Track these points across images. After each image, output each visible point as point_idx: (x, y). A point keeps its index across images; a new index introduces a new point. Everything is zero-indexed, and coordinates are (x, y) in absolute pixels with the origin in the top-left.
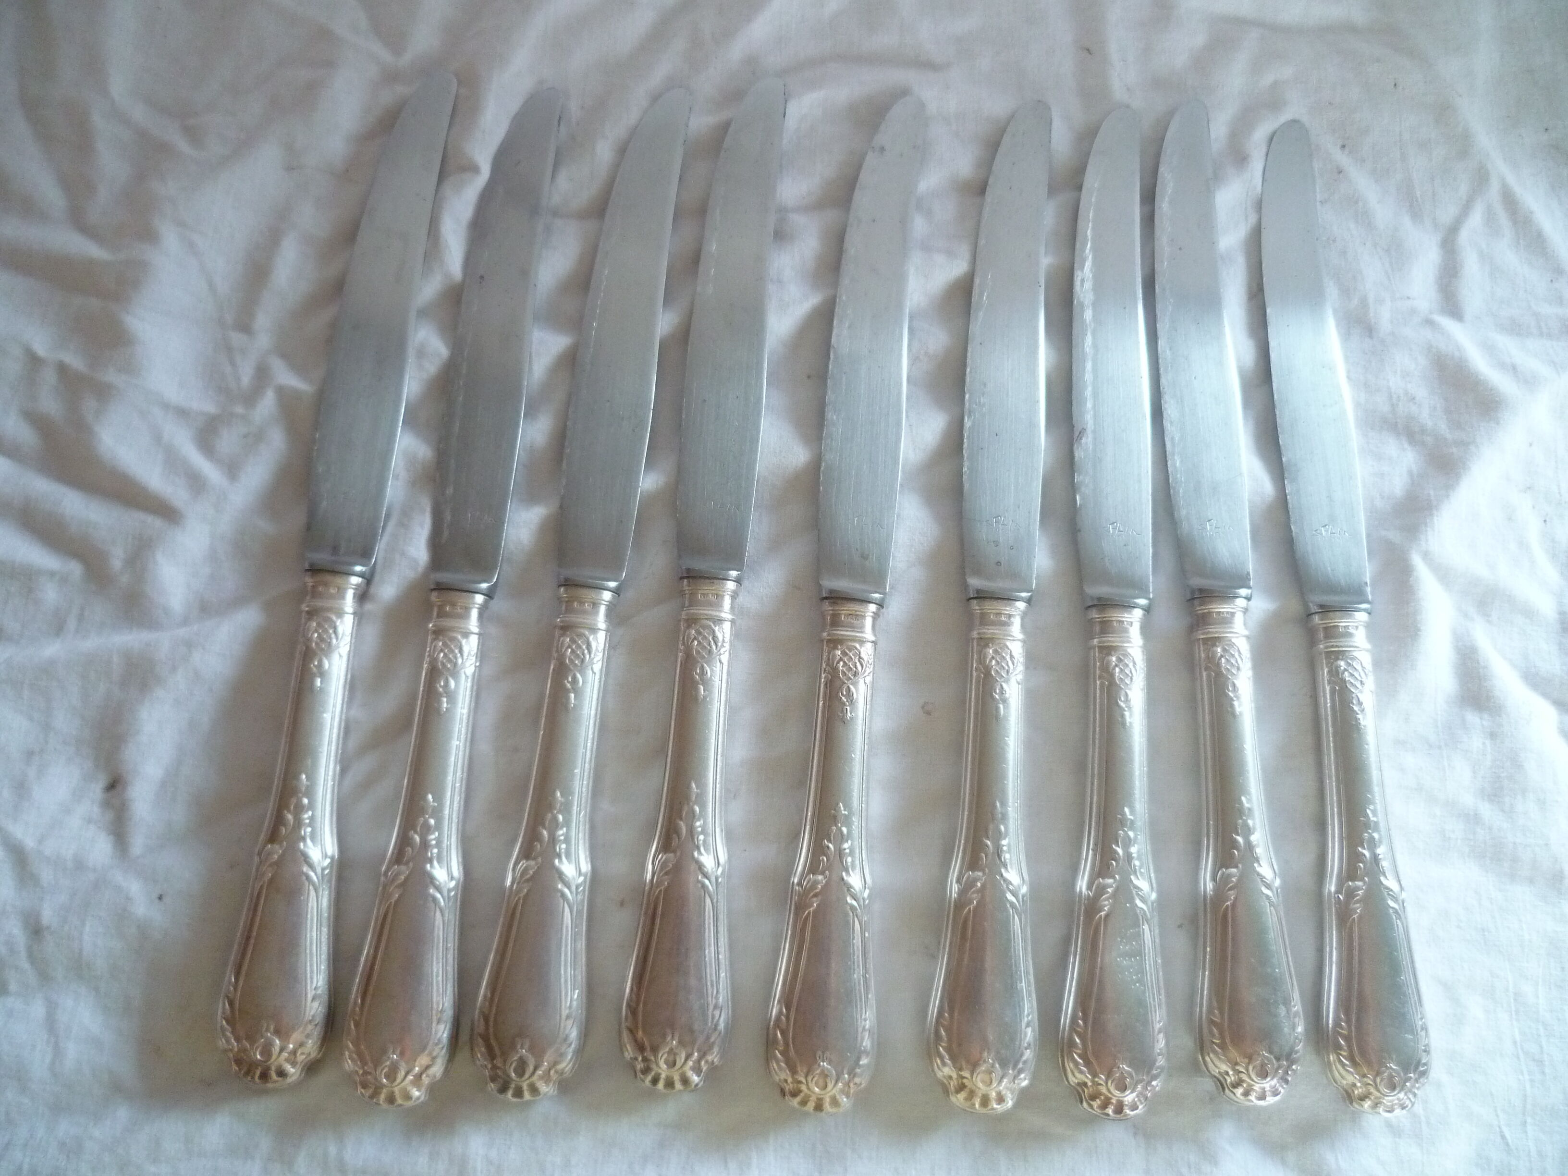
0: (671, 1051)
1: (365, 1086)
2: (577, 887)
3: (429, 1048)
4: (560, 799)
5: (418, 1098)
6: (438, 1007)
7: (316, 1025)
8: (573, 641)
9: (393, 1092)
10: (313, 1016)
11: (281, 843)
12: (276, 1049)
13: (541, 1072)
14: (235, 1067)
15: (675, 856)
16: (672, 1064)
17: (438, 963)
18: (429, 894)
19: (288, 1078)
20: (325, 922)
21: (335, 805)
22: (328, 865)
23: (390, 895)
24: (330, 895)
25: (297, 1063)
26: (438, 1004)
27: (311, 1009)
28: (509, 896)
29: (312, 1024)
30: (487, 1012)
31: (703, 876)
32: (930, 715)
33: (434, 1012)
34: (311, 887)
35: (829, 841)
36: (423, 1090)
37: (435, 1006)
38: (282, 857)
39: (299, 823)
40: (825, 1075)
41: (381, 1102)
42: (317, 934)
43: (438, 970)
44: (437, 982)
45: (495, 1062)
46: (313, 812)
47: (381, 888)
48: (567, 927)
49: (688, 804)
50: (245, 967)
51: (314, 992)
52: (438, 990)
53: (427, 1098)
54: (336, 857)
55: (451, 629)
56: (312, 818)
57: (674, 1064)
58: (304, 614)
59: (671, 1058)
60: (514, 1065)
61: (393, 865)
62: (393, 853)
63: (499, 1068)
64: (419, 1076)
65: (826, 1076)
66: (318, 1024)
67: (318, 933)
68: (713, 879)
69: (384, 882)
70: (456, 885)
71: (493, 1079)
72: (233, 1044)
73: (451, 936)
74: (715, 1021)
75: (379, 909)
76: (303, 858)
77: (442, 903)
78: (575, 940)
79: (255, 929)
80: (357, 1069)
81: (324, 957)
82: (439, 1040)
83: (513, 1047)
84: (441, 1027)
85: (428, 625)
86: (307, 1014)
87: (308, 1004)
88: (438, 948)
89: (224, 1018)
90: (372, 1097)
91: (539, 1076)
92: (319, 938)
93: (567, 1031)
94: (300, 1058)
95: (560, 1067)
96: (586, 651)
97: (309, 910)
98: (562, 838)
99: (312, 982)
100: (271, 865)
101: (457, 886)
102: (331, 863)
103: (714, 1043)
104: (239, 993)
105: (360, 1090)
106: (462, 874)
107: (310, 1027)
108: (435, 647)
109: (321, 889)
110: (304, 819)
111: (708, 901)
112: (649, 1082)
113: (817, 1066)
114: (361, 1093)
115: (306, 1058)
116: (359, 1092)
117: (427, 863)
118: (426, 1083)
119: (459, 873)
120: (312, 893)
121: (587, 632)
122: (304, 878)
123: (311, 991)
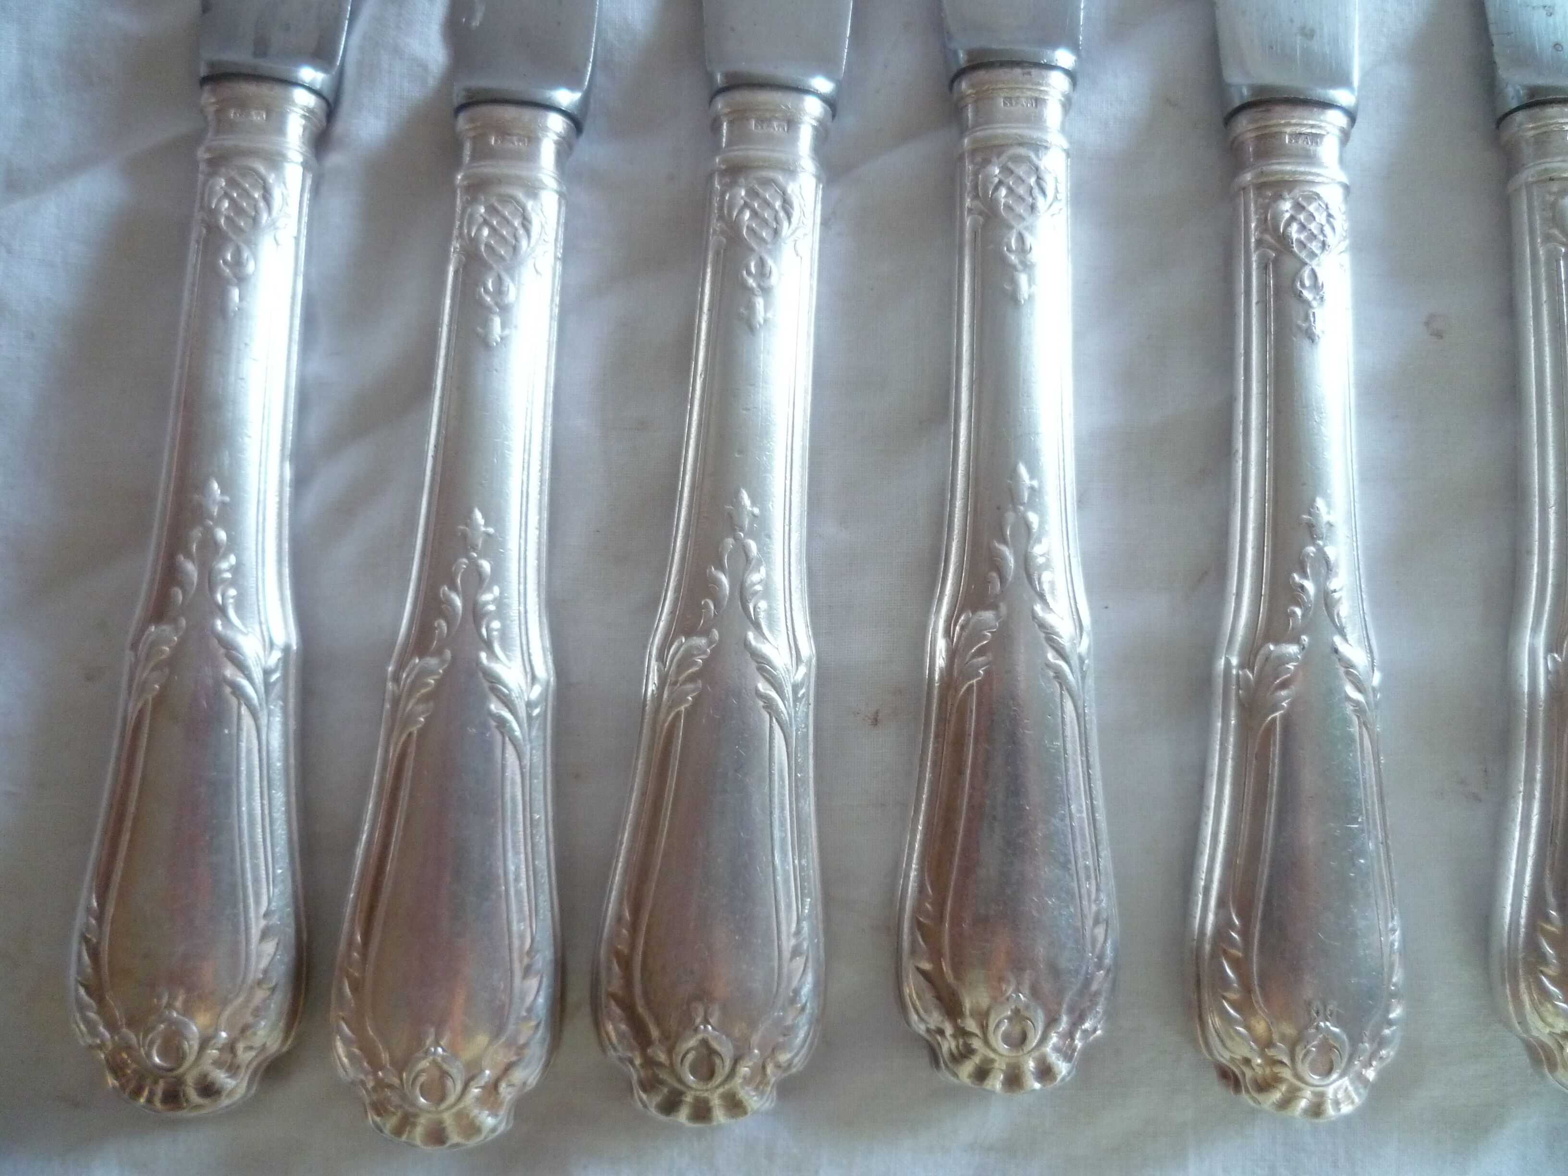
0: (1018, 1016)
1: (380, 1108)
2: (796, 688)
3: (511, 1027)
4: (749, 508)
5: (494, 1130)
6: (522, 944)
7: (273, 990)
8: (753, 193)
9: (440, 1122)
10: (266, 972)
11: (174, 621)
12: (191, 1046)
13: (746, 1069)
14: (111, 1081)
15: (998, 617)
16: (1019, 1041)
17: (517, 853)
18: (490, 714)
19: (223, 1097)
20: (278, 778)
21: (286, 545)
22: (277, 665)
23: (410, 719)
24: (285, 724)
25: (238, 1067)
26: (522, 937)
27: (259, 956)
28: (657, 711)
29: (265, 986)
30: (626, 951)
31: (1055, 653)
32: (1442, 337)
33: (515, 955)
34: (244, 710)
35: (1304, 575)
36: (502, 1112)
37: (516, 943)
38: (178, 650)
39: (209, 579)
40: (1327, 1047)
41: (418, 1142)
42: (262, 805)
43: (518, 868)
44: (518, 892)
45: (649, 1051)
46: (237, 557)
47: (388, 706)
48: (781, 771)
49: (1015, 510)
50: (117, 878)
51: (263, 923)
52: (520, 910)
53: (510, 1126)
54: (295, 647)
55: (500, 181)
56: (236, 570)
57: (1024, 1038)
58: (202, 167)
59: (1017, 1030)
60: (691, 1056)
61: (412, 656)
62: (409, 629)
63: (660, 1065)
64: (493, 1087)
65: (1331, 1048)
66: (276, 986)
67: (266, 802)
68: (1075, 661)
69: (393, 692)
70: (541, 694)
71: (649, 1085)
72: (103, 1035)
73: (539, 796)
74: (1097, 951)
75: (386, 751)
76: (222, 651)
77: (518, 733)
78: (797, 796)
79: (134, 795)
80: (362, 1077)
81: (282, 848)
82: (530, 1010)
83: (688, 1024)
84: (533, 983)
85: (454, 178)
86: (253, 967)
87: (254, 945)
88: (514, 823)
89: (83, 985)
90: (398, 1131)
91: (745, 1078)
92: (266, 812)
93: (795, 984)
94: (245, 1056)
95: (784, 1057)
96: (782, 214)
97: (243, 754)
98: (758, 588)
99: (258, 903)
100: (157, 667)
101: (544, 696)
102: (285, 660)
103: (1097, 994)
104: (107, 929)
105: (372, 1117)
106: (552, 672)
107: (260, 995)
108: (471, 216)
109: (265, 712)
110: (220, 572)
111: (1069, 705)
112: (970, 1076)
113: (1313, 1031)
114: (374, 1122)
115: (256, 1056)
116: (370, 1119)
117: (479, 650)
118: (509, 1097)
119: (547, 670)
120: (247, 721)
121: (780, 177)
122: (228, 690)
123: (257, 918)
